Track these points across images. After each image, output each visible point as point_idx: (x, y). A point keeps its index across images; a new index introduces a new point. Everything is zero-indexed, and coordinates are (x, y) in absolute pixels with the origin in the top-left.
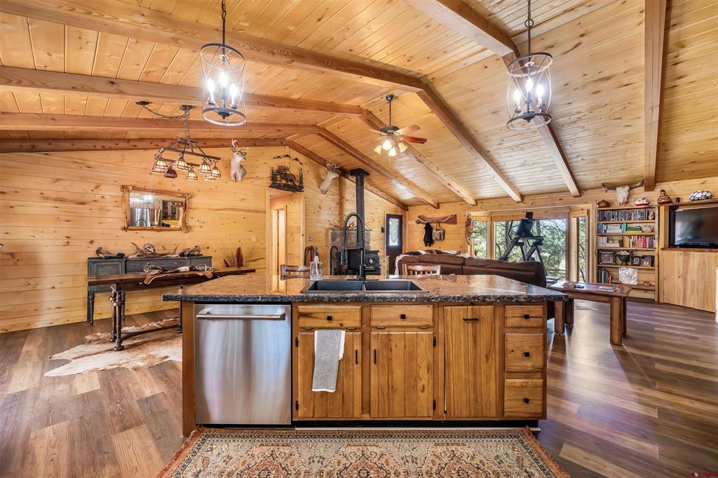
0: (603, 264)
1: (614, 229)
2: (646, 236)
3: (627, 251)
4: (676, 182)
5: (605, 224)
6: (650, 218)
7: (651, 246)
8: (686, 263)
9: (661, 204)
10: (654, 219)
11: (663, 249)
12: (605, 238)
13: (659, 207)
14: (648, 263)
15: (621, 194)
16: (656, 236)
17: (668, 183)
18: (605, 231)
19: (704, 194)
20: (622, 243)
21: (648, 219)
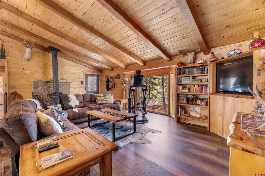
0: (180, 103)
1: (186, 81)
2: (203, 85)
3: (193, 95)
4: (222, 47)
5: (182, 77)
6: (205, 72)
7: (206, 92)
8: (224, 105)
9: (211, 62)
10: (207, 73)
11: (211, 94)
12: (181, 87)
13: (210, 64)
14: (204, 103)
15: (190, 57)
16: (209, 85)
17: (217, 48)
18: (181, 82)
19: (236, 51)
20: (189, 89)
21: (204, 73)
